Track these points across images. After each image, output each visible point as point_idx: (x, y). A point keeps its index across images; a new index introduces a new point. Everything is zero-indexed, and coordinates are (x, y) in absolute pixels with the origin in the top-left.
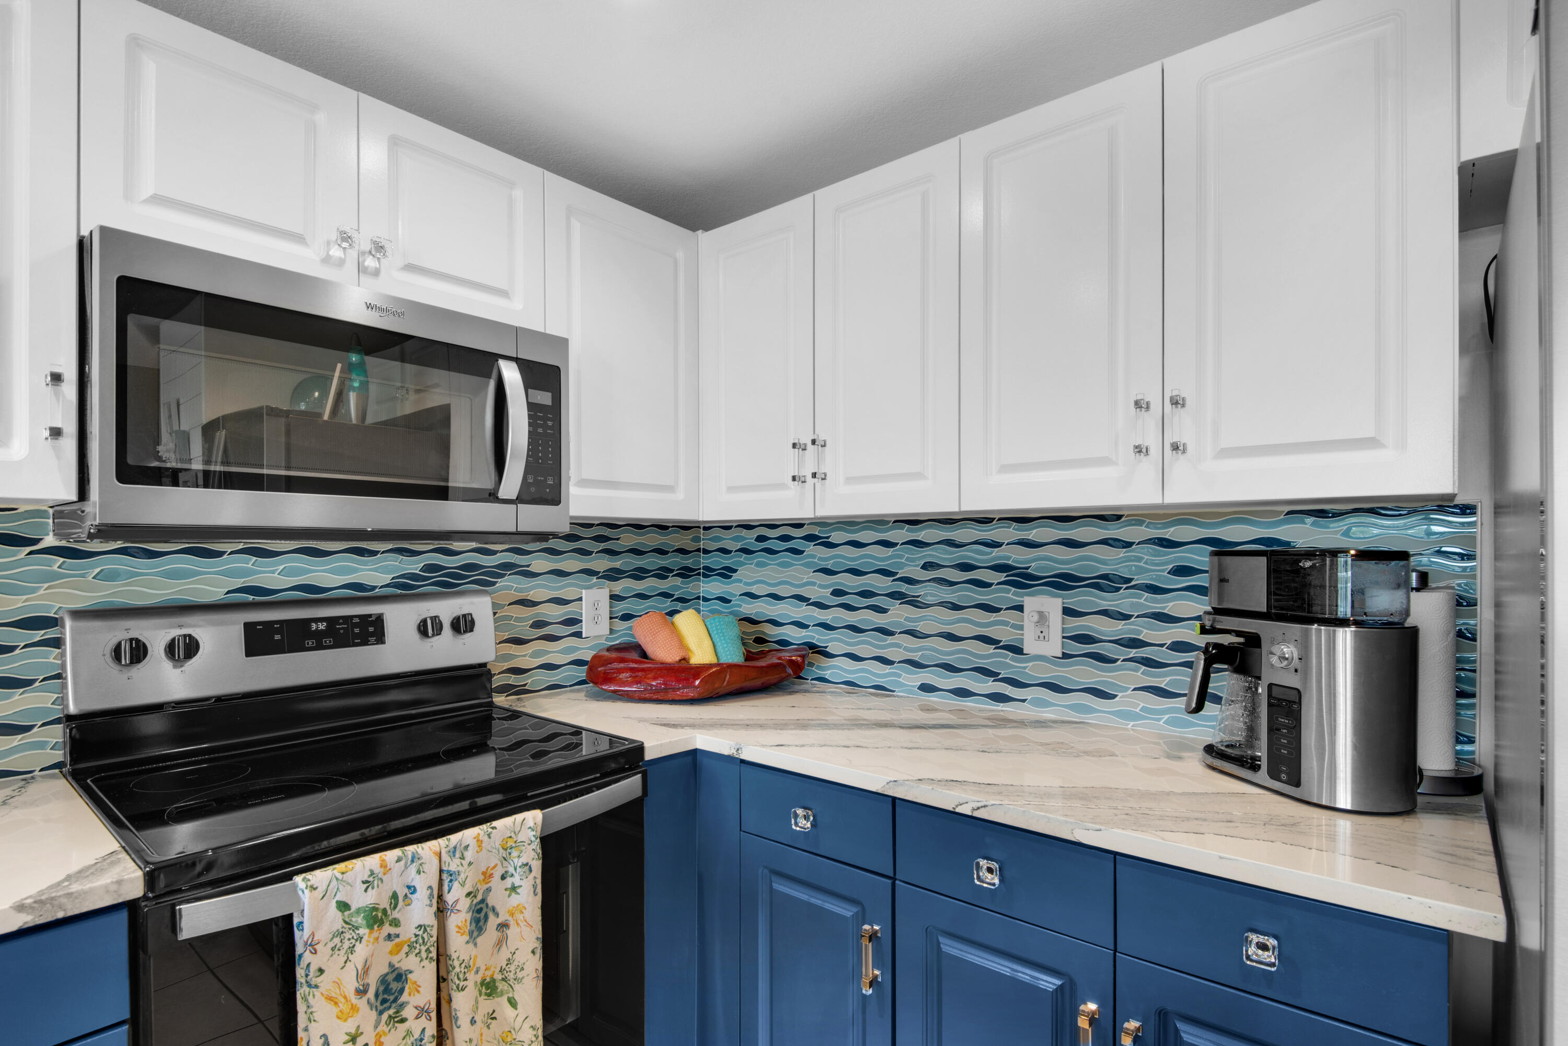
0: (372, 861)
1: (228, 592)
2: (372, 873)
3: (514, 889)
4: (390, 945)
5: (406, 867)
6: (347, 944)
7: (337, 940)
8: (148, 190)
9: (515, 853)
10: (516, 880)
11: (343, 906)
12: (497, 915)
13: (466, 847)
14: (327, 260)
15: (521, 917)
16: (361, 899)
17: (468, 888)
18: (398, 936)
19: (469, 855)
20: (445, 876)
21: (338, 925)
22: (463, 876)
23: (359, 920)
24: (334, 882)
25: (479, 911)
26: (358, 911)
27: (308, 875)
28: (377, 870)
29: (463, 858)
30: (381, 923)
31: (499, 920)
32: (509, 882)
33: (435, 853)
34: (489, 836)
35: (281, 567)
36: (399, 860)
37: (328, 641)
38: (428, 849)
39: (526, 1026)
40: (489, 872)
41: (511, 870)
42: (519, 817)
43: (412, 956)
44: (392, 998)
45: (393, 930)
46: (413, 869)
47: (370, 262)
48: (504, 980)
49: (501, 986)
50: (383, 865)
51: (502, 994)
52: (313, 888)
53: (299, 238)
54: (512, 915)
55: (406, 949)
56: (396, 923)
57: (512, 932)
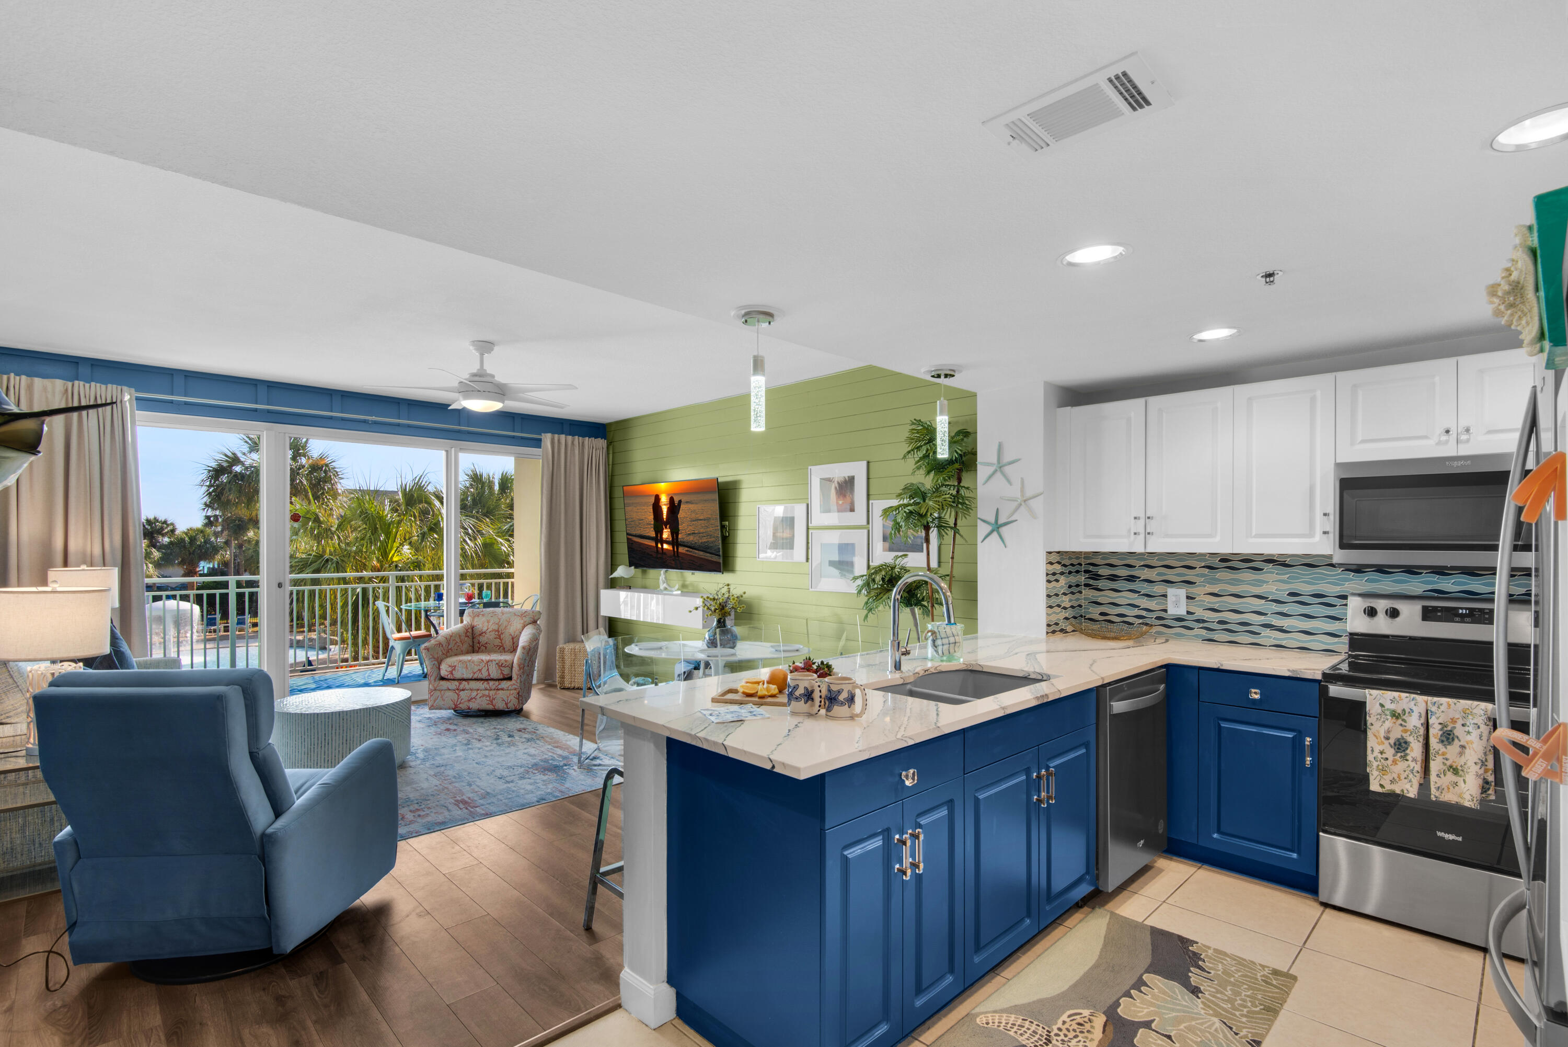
0: (1396, 694)
1: (1424, 591)
2: (1394, 698)
3: (1469, 732)
4: (1401, 728)
5: (1410, 701)
6: (1382, 719)
7: (1379, 716)
8: (1360, 439)
9: (1470, 717)
10: (1470, 729)
11: (1382, 705)
12: (1460, 741)
13: (1441, 704)
14: (1439, 443)
15: (1470, 745)
16: (1389, 706)
17: (1441, 721)
18: (1406, 726)
19: (1442, 708)
20: (1429, 712)
21: (1380, 711)
22: (1437, 715)
23: (1388, 713)
24: (1379, 696)
25: (1449, 734)
26: (1388, 709)
27: (1371, 690)
28: (1396, 697)
29: (1439, 707)
30: (1397, 718)
31: (1462, 743)
32: (1466, 729)
33: (1425, 701)
34: (1455, 704)
35: (1453, 581)
36: (1407, 697)
37: (1468, 619)
38: (1421, 699)
39: (1468, 793)
40: (1454, 719)
41: (1468, 724)
42: (1476, 703)
43: (1411, 737)
44: (1403, 749)
45: (1403, 723)
46: (1413, 703)
47: (1464, 437)
48: (1462, 770)
49: (1461, 773)
50: (1399, 697)
51: (1461, 776)
52: (1370, 695)
53: (1426, 437)
54: (1468, 744)
55: (1409, 733)
56: (1404, 720)
57: (1467, 751)
